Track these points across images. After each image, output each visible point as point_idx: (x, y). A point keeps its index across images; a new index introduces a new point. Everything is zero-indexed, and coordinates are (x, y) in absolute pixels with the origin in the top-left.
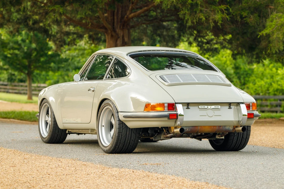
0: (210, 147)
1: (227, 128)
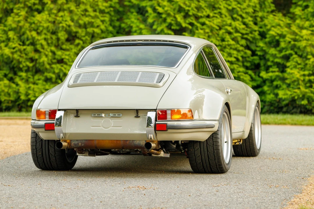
0: (188, 167)
1: (137, 143)
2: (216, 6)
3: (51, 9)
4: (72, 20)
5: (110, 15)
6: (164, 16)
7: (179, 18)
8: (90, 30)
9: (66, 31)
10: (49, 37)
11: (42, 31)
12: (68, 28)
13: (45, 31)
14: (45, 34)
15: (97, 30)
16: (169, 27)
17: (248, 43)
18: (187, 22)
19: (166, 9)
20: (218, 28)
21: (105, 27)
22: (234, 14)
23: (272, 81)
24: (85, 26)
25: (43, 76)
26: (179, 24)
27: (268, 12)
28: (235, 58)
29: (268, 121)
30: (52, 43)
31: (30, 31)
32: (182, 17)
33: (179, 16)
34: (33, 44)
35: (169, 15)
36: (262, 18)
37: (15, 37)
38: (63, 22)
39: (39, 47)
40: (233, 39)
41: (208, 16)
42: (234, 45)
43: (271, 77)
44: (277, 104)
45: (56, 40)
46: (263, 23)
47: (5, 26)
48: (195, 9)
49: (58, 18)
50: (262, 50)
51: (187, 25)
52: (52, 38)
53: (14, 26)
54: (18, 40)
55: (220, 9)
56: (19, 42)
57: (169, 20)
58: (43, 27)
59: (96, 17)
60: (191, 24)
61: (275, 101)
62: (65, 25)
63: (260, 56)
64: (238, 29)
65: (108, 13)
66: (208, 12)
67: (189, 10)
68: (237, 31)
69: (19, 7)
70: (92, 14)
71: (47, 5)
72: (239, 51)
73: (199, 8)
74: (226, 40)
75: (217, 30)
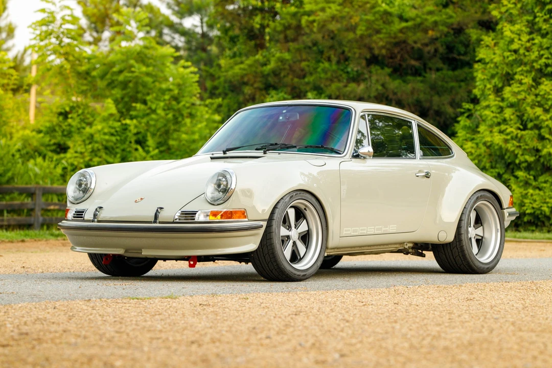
31: (532, 107)
34: (538, 127)
47: (503, 100)
53: (513, 100)
54: (518, 120)
56: (518, 125)
69: (522, 70)
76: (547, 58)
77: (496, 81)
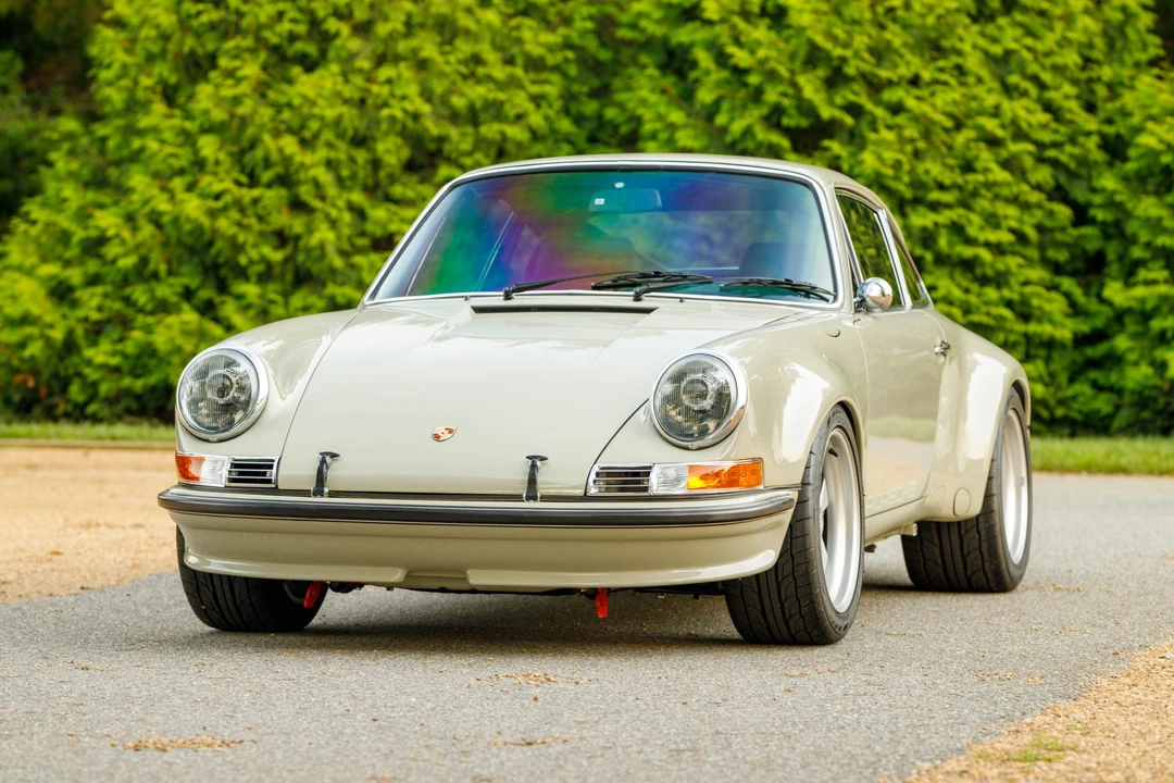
2: (946, 43)
3: (352, 56)
4: (427, 95)
5: (565, 75)
6: (754, 79)
7: (810, 87)
8: (490, 130)
9: (404, 133)
10: (342, 156)
11: (316, 136)
12: (410, 124)
13: (328, 135)
14: (330, 145)
15: (516, 132)
16: (774, 119)
17: (1063, 180)
18: (839, 100)
19: (762, 53)
20: (949, 123)
21: (547, 118)
22: (1010, 73)
23: (1145, 316)
24: (473, 117)
25: (321, 296)
26: (807, 109)
27: (1137, 65)
28: (1012, 231)
29: (1124, 462)
30: (353, 177)
31: (277, 134)
32: (818, 83)
33: (809, 81)
34: (285, 180)
35: (772, 76)
36: (1114, 88)
37: (222, 156)
38: (393, 102)
39: (305, 192)
40: (1006, 164)
41: (915, 81)
42: (1008, 184)
43: (1143, 301)
44: (1162, 401)
45: (369, 167)
46: (1117, 104)
47: (188, 116)
48: (866, 56)
49: (375, 89)
50: (1111, 204)
51: (838, 114)
52: (352, 160)
53: (219, 115)
54: (233, 165)
55: (959, 53)
56: (236, 174)
57: (772, 95)
58: (322, 118)
59: (512, 83)
60: (854, 109)
61: (1155, 387)
62: (398, 114)
63: (1104, 224)
64: (1024, 125)
65: (556, 68)
66: (913, 64)
67: (843, 60)
68: (1020, 135)
69: (237, 47)
70: (500, 72)
71: (338, 42)
72: (1026, 206)
73: (880, 53)
74: (979, 165)
75: (946, 130)
76: (293, 21)
77: (163, 69)
